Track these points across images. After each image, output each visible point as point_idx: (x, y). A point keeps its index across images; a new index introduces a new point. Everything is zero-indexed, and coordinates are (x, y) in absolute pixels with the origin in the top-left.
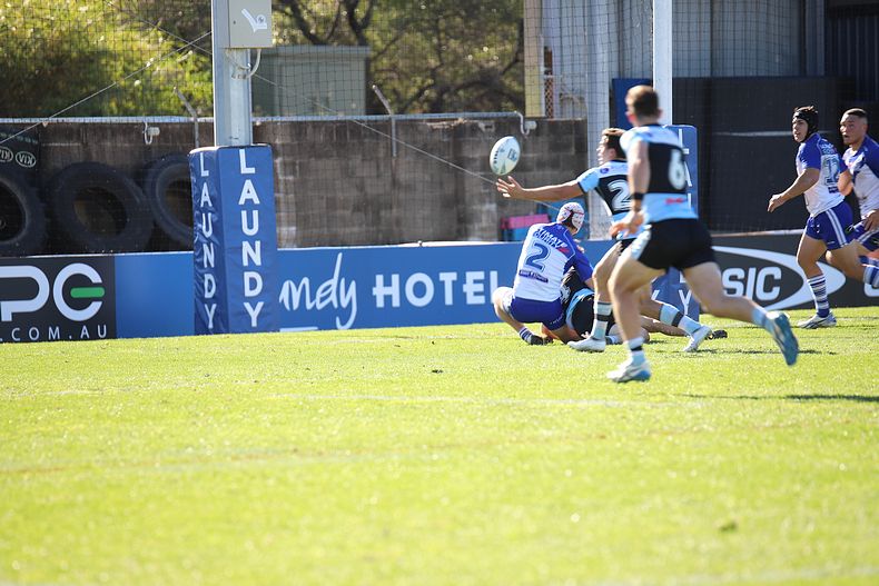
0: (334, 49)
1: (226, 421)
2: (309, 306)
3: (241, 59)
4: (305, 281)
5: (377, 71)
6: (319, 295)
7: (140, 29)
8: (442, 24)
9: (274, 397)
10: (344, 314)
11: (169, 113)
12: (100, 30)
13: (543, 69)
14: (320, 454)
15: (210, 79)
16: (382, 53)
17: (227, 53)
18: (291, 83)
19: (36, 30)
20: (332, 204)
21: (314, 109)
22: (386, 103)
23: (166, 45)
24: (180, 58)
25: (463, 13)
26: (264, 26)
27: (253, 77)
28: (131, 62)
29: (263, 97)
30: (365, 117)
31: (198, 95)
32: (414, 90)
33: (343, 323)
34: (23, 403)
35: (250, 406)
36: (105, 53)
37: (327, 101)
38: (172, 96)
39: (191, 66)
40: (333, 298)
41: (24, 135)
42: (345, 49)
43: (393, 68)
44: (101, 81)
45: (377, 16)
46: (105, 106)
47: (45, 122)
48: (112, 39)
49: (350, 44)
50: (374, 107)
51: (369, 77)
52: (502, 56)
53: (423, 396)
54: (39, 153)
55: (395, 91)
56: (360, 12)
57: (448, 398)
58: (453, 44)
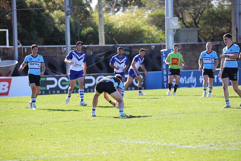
0: (191, 29)
1: (168, 107)
2: (186, 83)
3: (172, 31)
4: (185, 77)
5: (200, 33)
6: (188, 80)
7: (151, 25)
8: (214, 23)
9: (178, 102)
10: (193, 84)
11: (157, 43)
12: (143, 26)
13: (236, 32)
14: (188, 114)
15: (165, 36)
16: (201, 29)
17: (169, 30)
18: (182, 36)
19: (130, 26)
20: (191, 61)
21: (187, 41)
22: (202, 40)
23: (156, 28)
24: (159, 31)
25: (219, 21)
26: (176, 24)
27: (174, 35)
28: (149, 32)
29: (176, 39)
30: (198, 43)
31: (163, 39)
32: (208, 37)
33: (193, 86)
34: (127, 103)
35: (174, 104)
36: (143, 30)
37: (190, 40)
38: (158, 39)
39: (161, 33)
40: (191, 81)
41: (127, 48)
42: (194, 29)
43: (204, 32)
44: (143, 36)
45: (200, 22)
46: (144, 41)
47: (131, 45)
48: (145, 28)
49: (194, 27)
50: (199, 40)
51: (199, 34)
52: (227, 29)
53: (210, 101)
54: (130, 51)
55: (204, 37)
56: (197, 21)
57: (216, 102)
58: (217, 27)
